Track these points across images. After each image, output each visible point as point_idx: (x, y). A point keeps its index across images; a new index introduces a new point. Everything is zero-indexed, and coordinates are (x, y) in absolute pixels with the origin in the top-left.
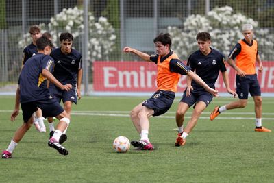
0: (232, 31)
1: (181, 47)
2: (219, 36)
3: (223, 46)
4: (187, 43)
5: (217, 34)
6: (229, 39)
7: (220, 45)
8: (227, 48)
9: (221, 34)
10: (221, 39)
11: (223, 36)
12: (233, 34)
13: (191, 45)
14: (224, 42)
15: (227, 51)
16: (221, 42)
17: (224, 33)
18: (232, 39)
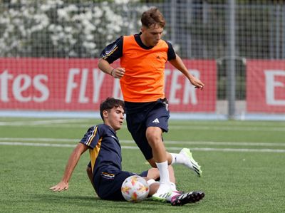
0: (96, 9)
1: (10, 34)
2: (76, 17)
3: (82, 33)
4: (22, 28)
5: (72, 13)
6: (92, 21)
7: (77, 31)
8: (90, 37)
9: (79, 13)
10: (79, 22)
11: (82, 16)
12: (99, 13)
13: (29, 31)
14: (84, 27)
15: (90, 41)
16: (80, 26)
17: (84, 12)
18: (98, 22)
